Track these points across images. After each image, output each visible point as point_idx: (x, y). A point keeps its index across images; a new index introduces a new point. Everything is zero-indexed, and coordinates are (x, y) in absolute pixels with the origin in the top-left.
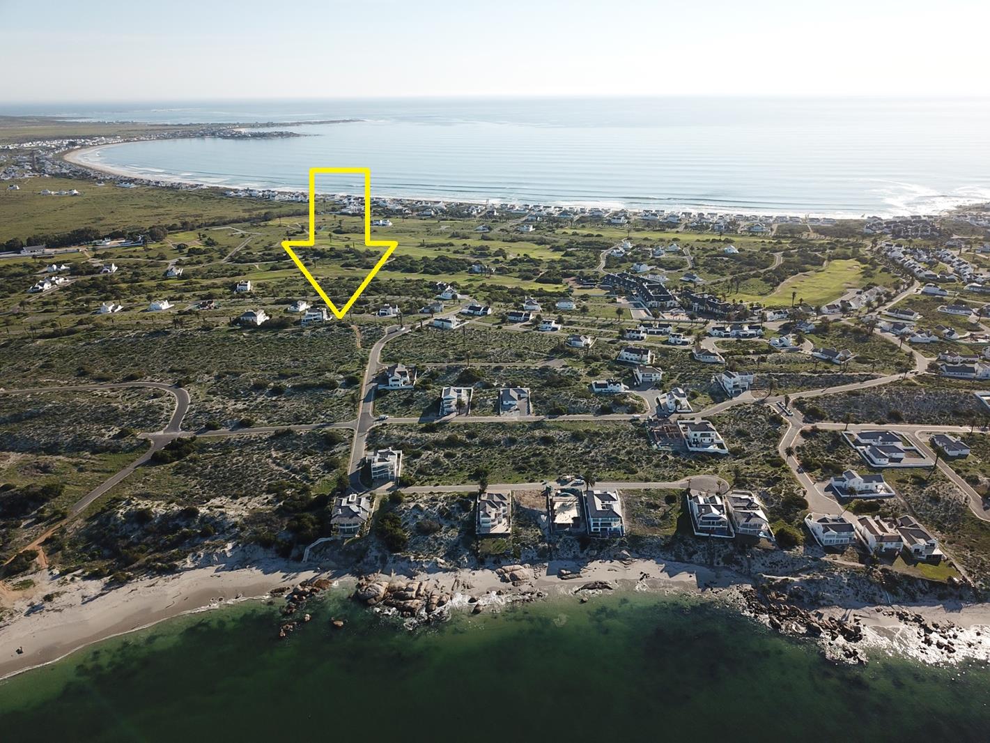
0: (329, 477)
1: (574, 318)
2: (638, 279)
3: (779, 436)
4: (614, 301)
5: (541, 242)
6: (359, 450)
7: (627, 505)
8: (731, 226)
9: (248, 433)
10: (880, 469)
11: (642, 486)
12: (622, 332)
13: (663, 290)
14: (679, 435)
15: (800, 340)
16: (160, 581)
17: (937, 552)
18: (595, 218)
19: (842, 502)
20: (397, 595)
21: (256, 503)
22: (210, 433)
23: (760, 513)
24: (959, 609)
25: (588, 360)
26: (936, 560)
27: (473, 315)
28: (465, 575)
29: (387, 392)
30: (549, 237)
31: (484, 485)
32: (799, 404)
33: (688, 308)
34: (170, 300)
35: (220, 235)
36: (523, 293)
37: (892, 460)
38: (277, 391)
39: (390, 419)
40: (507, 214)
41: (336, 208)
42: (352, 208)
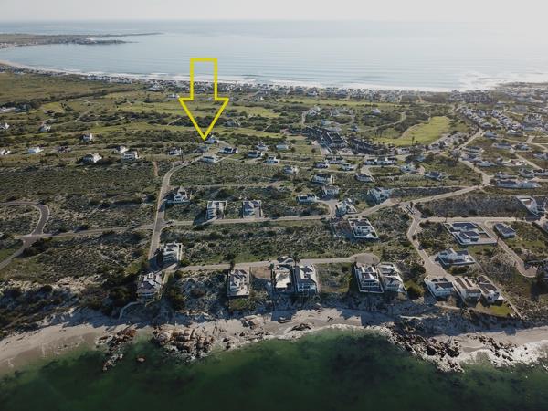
0: (136, 261)
1: (287, 155)
2: (324, 130)
3: (407, 227)
4: (310, 144)
5: (268, 107)
6: (156, 243)
7: (320, 274)
8: (376, 97)
9: (86, 234)
10: (465, 246)
11: (328, 261)
12: (315, 163)
13: (338, 137)
14: (349, 228)
15: (417, 167)
16: (26, 335)
17: (500, 298)
18: (299, 92)
19: (445, 267)
20: (178, 338)
21: (90, 280)
22: (62, 235)
23: (398, 277)
24: (514, 333)
25: (296, 181)
26: (499, 303)
27: (226, 153)
28: (221, 323)
29: (173, 205)
30: (272, 103)
31: (232, 264)
32: (418, 207)
33: (353, 147)
34: (41, 146)
35: (75, 105)
36: (257, 139)
37: (473, 240)
38: (105, 206)
39: (175, 222)
40: (248, 89)
41: (146, 86)
42: (156, 87)
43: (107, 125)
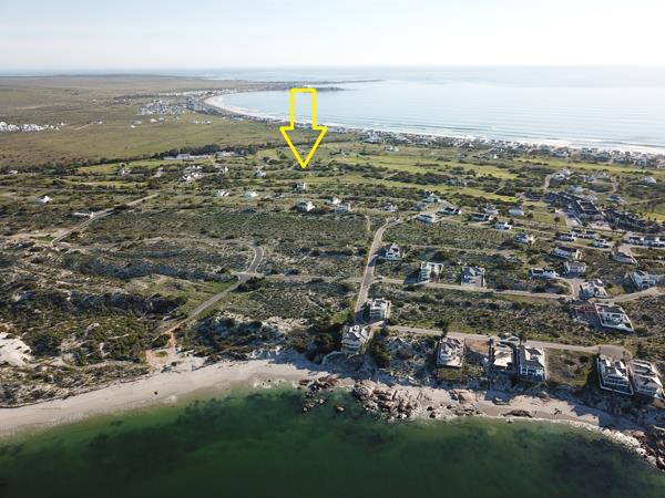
0: (343, 312)
1: (522, 222)
2: (573, 197)
4: (553, 212)
5: (502, 167)
6: (363, 297)
7: (550, 359)
8: (652, 162)
9: (296, 278)
12: (558, 234)
13: (591, 206)
14: (595, 314)
16: (236, 363)
18: (544, 151)
20: (382, 397)
21: (297, 323)
22: (273, 276)
23: (657, 380)
25: (530, 252)
27: (447, 214)
28: (427, 390)
29: (384, 261)
30: (508, 163)
31: (445, 331)
33: (611, 221)
34: (257, 191)
36: (485, 201)
38: (316, 254)
39: (385, 279)
40: (479, 146)
41: (363, 138)
42: (373, 139)
43: (320, 176)
